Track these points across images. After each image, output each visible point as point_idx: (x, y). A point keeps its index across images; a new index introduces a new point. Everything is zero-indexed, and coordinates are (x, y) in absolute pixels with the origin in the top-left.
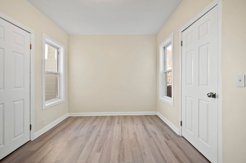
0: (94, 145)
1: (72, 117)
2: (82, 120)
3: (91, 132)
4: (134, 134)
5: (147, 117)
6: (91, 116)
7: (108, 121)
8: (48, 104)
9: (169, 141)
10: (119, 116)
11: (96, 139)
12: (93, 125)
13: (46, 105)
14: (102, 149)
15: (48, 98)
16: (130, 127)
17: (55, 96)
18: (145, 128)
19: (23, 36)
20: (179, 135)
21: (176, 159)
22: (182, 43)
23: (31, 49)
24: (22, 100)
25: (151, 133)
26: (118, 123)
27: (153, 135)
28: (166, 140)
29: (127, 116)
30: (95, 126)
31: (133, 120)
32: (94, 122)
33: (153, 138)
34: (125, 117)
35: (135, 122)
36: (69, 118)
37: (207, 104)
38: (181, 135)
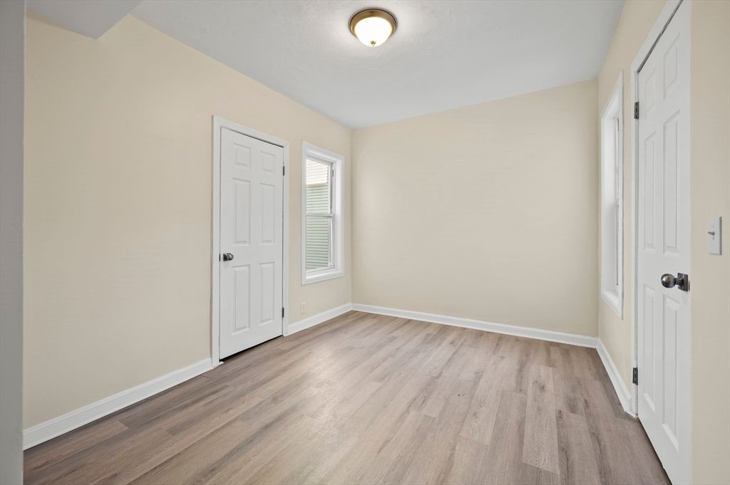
0: (375, 369)
1: (357, 313)
2: (375, 321)
3: (380, 347)
4: (477, 373)
5: (552, 348)
6: (397, 318)
7: (428, 335)
8: (310, 276)
9: (572, 414)
10: (465, 329)
11: (384, 361)
12: (394, 334)
13: (308, 278)
14: (386, 379)
15: (312, 265)
16: (476, 359)
17: (326, 262)
18: (520, 371)
19: (273, 155)
20: (629, 412)
21: (556, 452)
22: (637, 110)
23: (284, 175)
24: (271, 263)
25: (531, 385)
26: (452, 343)
27: (530, 389)
28: (565, 410)
29: (488, 332)
30: (394, 338)
31: (497, 345)
32: (396, 329)
33: (526, 394)
34: (480, 334)
35: (501, 349)
36: (353, 312)
37: (676, 312)
38: (634, 416)
